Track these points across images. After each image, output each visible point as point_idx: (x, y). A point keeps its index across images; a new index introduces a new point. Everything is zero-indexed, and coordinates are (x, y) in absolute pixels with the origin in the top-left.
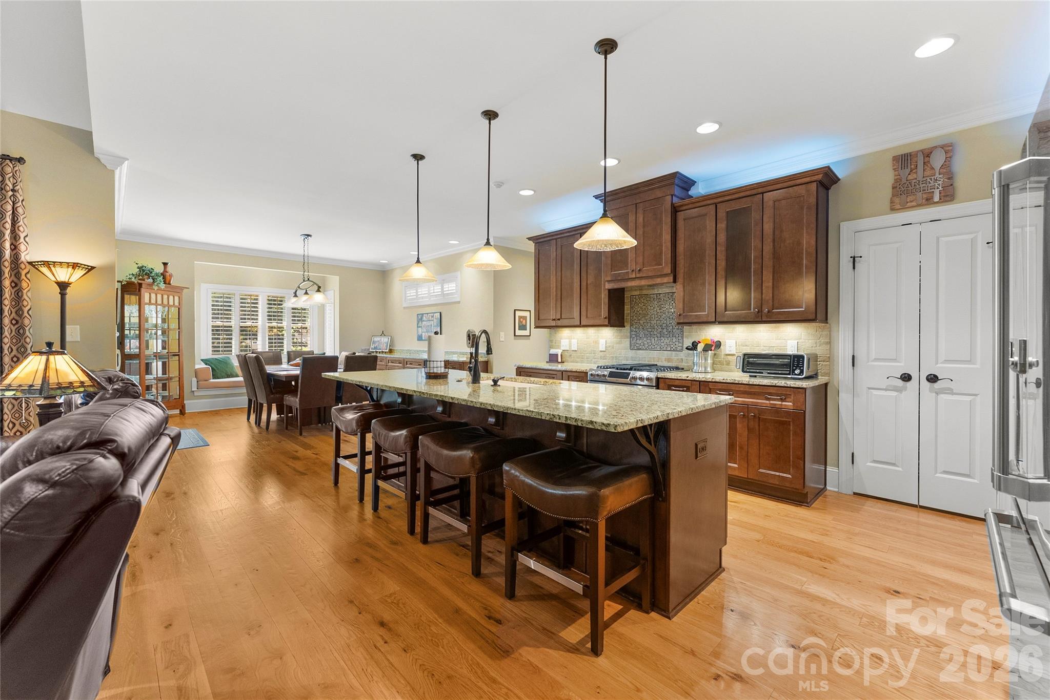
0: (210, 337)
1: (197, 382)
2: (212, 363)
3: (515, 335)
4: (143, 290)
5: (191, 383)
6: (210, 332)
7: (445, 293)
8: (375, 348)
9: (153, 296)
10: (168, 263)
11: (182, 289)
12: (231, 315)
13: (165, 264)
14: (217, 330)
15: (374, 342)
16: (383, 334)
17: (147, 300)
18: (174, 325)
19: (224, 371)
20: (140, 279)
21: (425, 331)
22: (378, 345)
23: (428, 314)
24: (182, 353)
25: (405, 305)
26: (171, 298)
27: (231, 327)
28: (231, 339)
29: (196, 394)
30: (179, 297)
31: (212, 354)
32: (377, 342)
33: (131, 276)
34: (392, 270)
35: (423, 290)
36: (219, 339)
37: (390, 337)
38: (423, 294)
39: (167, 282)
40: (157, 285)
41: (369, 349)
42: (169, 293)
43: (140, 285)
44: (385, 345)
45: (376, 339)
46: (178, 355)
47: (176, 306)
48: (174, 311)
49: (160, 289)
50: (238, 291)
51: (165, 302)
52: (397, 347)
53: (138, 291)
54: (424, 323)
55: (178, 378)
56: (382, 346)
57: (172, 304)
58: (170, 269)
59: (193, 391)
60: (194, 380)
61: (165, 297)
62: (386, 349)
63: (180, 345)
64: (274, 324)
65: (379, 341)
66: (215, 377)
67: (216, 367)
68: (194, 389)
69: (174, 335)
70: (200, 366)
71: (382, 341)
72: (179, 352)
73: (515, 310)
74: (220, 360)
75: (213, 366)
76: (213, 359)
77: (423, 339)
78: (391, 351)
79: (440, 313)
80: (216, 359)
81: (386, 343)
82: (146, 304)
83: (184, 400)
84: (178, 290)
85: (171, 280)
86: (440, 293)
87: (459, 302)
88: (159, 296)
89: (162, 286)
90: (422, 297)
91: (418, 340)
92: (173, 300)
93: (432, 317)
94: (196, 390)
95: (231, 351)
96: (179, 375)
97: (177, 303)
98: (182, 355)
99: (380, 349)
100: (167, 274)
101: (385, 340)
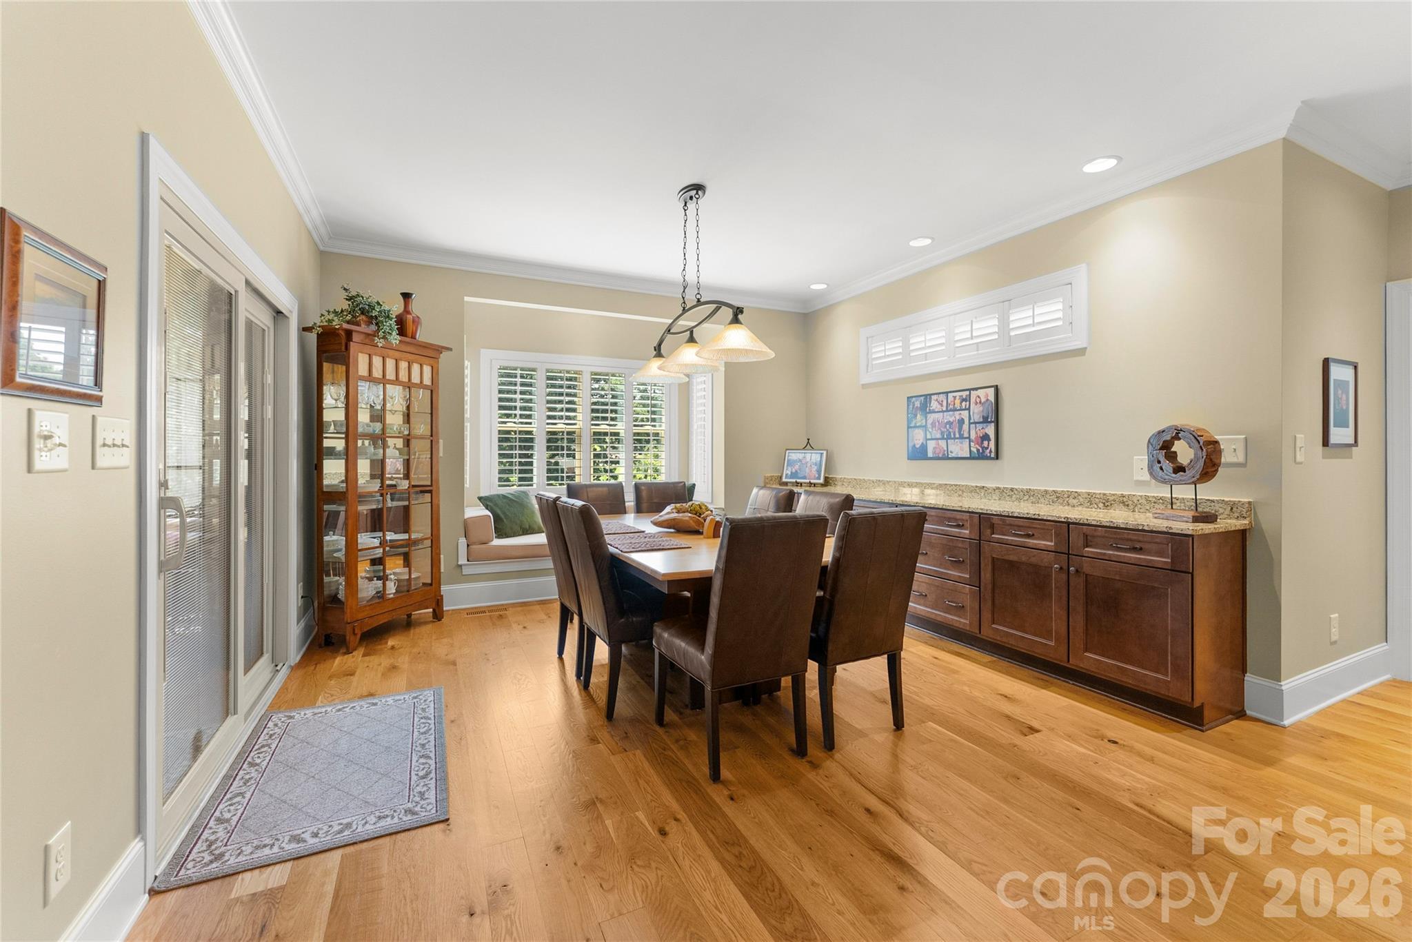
0: (496, 452)
1: (468, 545)
2: (496, 505)
3: (1326, 442)
4: (353, 347)
5: (455, 548)
6: (496, 444)
7: (1012, 333)
8: (794, 475)
9: (377, 361)
10: (412, 294)
11: (439, 350)
12: (531, 411)
13: (406, 296)
14: (507, 440)
15: (791, 463)
16: (808, 445)
17: (363, 369)
18: (421, 428)
19: (518, 522)
20: (348, 322)
21: (939, 436)
22: (800, 469)
23: (947, 393)
24: (438, 488)
25: (866, 379)
26: (416, 368)
27: (530, 433)
28: (531, 456)
29: (466, 571)
30: (432, 367)
31: (500, 486)
32: (795, 461)
33: (331, 316)
34: (830, 308)
35: (928, 337)
36: (511, 456)
37: (825, 452)
38: (930, 347)
39: (409, 332)
40: (384, 338)
41: (781, 477)
42: (411, 357)
43: (349, 334)
44: (815, 468)
45: (794, 456)
46: (430, 492)
47: (425, 387)
48: (422, 396)
49: (388, 347)
50: (542, 362)
51: (403, 376)
52: (839, 475)
53: (343, 348)
54: (931, 417)
55: (430, 540)
56: (807, 470)
57: (418, 382)
58: (416, 307)
59: (461, 566)
60: (463, 541)
61: (403, 365)
62: (819, 478)
63: (434, 470)
64: (604, 427)
65: (800, 461)
66: (501, 533)
67: (504, 513)
68: (463, 560)
69: (420, 450)
70: (475, 511)
71: (808, 459)
72: (431, 486)
73: (1326, 363)
74: (511, 500)
75: (499, 512)
76: (498, 496)
77: (930, 454)
78: (827, 482)
79: (997, 388)
80: (504, 497)
81: (816, 464)
82: (363, 378)
83: (440, 585)
84: (432, 353)
85: (416, 330)
86: (996, 336)
87: (1081, 352)
88: (390, 364)
89: (395, 339)
90: (926, 356)
91: (908, 459)
92: (421, 373)
93: (967, 399)
94: (467, 562)
95: (531, 479)
96: (432, 535)
97: (427, 381)
98: (438, 493)
99: (805, 478)
100: (408, 316)
101: (813, 457)
